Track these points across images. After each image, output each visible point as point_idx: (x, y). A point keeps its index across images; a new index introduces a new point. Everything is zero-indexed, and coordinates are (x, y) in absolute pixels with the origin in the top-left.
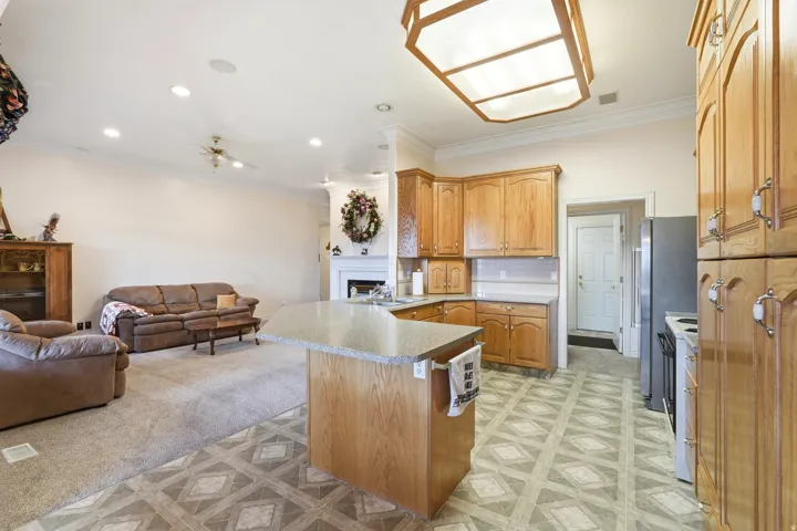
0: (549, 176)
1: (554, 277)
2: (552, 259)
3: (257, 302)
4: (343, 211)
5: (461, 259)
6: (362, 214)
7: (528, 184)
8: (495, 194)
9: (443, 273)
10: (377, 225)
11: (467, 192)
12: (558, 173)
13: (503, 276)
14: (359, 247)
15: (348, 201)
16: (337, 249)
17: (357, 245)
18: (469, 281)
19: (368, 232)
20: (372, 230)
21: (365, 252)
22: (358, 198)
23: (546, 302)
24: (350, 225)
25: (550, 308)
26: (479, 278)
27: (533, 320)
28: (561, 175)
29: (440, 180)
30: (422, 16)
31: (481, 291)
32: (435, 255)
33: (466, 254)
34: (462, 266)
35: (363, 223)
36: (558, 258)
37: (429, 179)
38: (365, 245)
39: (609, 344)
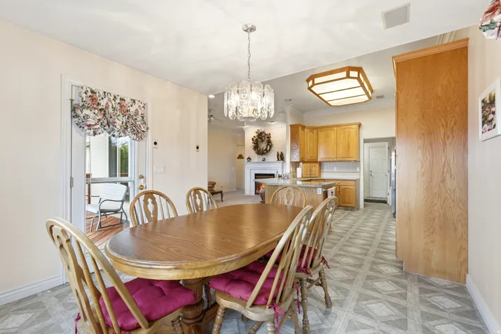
0: (356, 126)
1: (358, 170)
2: (357, 162)
3: (215, 184)
4: (253, 139)
5: (317, 162)
6: (263, 141)
7: (347, 130)
8: (332, 134)
9: (309, 169)
10: (271, 147)
11: (320, 133)
12: (360, 125)
13: (335, 169)
14: (261, 158)
15: (256, 135)
16: (249, 158)
17: (261, 156)
18: (320, 172)
19: (266, 150)
20: (268, 149)
21: (264, 160)
22: (261, 133)
23: (355, 179)
24: (256, 147)
25: (357, 181)
26: (325, 170)
27: (349, 187)
28: (361, 127)
29: (308, 128)
30: (316, 82)
31: (325, 176)
32: (306, 160)
33: (319, 160)
34: (317, 165)
35: (263, 146)
36: (359, 161)
37: (303, 127)
38: (264, 156)
39: (385, 202)
